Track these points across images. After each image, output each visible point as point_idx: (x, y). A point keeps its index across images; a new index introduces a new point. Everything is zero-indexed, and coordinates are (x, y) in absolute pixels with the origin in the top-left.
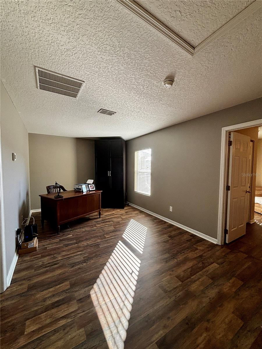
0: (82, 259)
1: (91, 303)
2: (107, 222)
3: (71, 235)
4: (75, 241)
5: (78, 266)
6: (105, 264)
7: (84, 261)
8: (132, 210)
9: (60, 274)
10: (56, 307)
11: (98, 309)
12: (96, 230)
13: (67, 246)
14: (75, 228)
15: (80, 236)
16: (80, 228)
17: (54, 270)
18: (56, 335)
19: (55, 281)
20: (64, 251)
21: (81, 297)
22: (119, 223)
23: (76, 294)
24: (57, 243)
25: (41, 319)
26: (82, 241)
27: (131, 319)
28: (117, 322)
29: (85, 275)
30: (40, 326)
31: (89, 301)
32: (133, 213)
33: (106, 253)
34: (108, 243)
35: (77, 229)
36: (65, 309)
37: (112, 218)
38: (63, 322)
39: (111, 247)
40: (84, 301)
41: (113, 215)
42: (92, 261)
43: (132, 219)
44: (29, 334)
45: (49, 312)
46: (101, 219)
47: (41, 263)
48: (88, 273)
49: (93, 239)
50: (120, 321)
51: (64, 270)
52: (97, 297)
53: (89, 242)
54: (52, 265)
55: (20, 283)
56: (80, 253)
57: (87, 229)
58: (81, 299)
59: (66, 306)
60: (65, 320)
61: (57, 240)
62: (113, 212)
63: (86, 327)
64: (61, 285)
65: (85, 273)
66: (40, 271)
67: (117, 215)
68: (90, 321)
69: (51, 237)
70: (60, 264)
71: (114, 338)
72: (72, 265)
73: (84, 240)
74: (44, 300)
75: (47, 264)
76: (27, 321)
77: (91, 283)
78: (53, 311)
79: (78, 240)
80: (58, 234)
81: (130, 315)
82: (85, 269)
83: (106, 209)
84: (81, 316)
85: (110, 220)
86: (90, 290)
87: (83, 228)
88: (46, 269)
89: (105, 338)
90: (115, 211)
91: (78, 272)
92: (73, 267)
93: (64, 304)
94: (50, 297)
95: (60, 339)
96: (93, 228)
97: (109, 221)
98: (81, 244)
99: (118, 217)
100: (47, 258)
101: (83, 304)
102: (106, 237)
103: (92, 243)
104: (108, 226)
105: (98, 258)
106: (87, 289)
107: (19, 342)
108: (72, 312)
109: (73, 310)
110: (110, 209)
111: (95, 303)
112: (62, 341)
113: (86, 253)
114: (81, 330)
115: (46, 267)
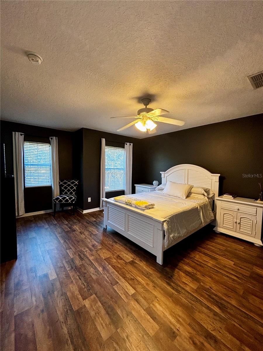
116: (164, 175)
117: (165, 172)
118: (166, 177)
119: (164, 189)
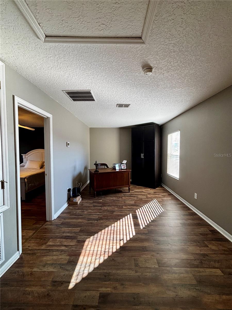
0: (97, 217)
1: (83, 246)
2: (132, 197)
3: (102, 200)
4: (101, 205)
5: (91, 222)
6: (108, 226)
7: (97, 220)
8: (162, 191)
9: (79, 222)
10: (66, 238)
11: (83, 251)
12: (119, 201)
13: (95, 207)
14: (108, 196)
15: (107, 202)
16: (111, 197)
17: (78, 219)
18: (56, 252)
19: (74, 225)
20: (91, 209)
21: (80, 240)
22: (142, 200)
23: (79, 237)
24: (90, 203)
25: (57, 241)
26: (105, 206)
27: (97, 268)
28: (88, 264)
29: (91, 228)
30: (54, 244)
31: (83, 244)
32: (160, 194)
33: (114, 219)
34: (121, 212)
35: (108, 197)
36: (69, 242)
37: (139, 194)
38: (63, 248)
39: (121, 216)
40: (80, 243)
41: (141, 193)
42: (102, 221)
43: (155, 199)
44: (48, 245)
45: (61, 240)
46: (129, 194)
47: (75, 212)
48: (93, 228)
49: (113, 207)
50: (90, 266)
51: (83, 221)
52: (88, 244)
53: (109, 208)
54: (79, 216)
55: (60, 219)
56: (99, 213)
57: (114, 198)
58: (79, 241)
59: (70, 241)
60: (65, 248)
61: (92, 201)
62: (144, 190)
63: (71, 257)
64: (76, 228)
65: (92, 227)
66: (72, 216)
67: (145, 193)
68: (75, 255)
69: (90, 198)
70: (83, 217)
71: (79, 272)
72: (89, 219)
73: (107, 206)
74: (64, 233)
75: (77, 214)
76: (51, 239)
77: (91, 235)
78: (64, 240)
79: (104, 204)
80: (95, 198)
81: (98, 265)
82: (94, 224)
83: (139, 187)
84: (73, 250)
85: (136, 196)
86: (87, 238)
87: (112, 197)
88: (75, 216)
89: (75, 269)
90: (146, 190)
91: (89, 225)
92: (89, 220)
93: (70, 239)
94: (67, 232)
95: (56, 255)
96: (119, 198)
97: (134, 197)
98: (103, 208)
99: (144, 195)
100: (79, 211)
101: (79, 244)
102: (123, 208)
103: (111, 209)
104: (131, 200)
105: (107, 220)
106: (86, 237)
107: (42, 247)
108: (71, 245)
109: (72, 244)
110: (142, 187)
111: (84, 247)
112: (57, 257)
113: (102, 214)
114: (67, 257)
115: (76, 215)
116: (25, 156)
117: (26, 154)
118: (26, 158)
119: (25, 165)
